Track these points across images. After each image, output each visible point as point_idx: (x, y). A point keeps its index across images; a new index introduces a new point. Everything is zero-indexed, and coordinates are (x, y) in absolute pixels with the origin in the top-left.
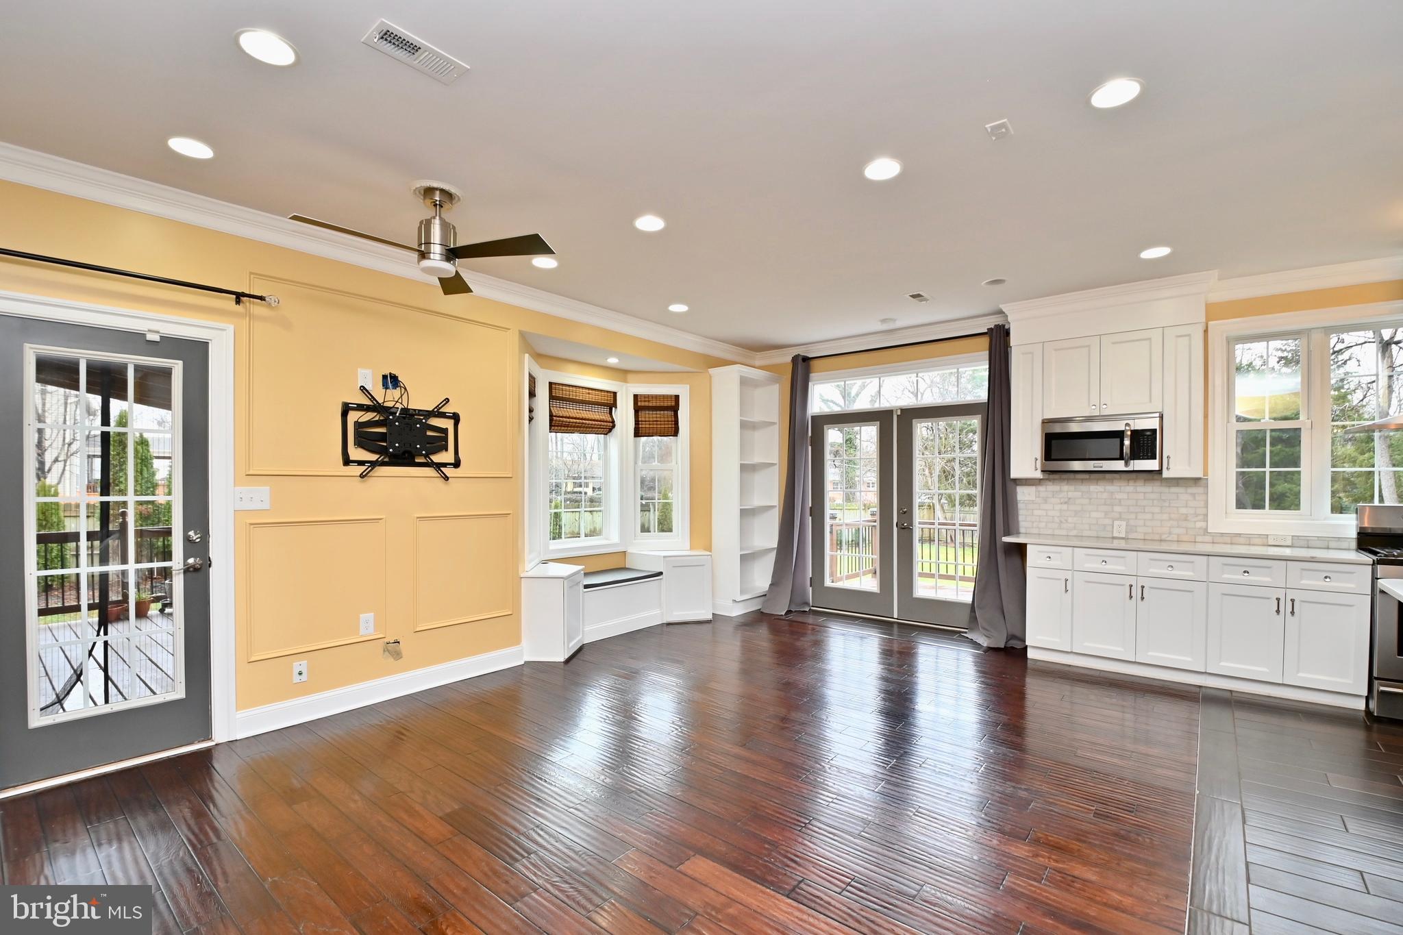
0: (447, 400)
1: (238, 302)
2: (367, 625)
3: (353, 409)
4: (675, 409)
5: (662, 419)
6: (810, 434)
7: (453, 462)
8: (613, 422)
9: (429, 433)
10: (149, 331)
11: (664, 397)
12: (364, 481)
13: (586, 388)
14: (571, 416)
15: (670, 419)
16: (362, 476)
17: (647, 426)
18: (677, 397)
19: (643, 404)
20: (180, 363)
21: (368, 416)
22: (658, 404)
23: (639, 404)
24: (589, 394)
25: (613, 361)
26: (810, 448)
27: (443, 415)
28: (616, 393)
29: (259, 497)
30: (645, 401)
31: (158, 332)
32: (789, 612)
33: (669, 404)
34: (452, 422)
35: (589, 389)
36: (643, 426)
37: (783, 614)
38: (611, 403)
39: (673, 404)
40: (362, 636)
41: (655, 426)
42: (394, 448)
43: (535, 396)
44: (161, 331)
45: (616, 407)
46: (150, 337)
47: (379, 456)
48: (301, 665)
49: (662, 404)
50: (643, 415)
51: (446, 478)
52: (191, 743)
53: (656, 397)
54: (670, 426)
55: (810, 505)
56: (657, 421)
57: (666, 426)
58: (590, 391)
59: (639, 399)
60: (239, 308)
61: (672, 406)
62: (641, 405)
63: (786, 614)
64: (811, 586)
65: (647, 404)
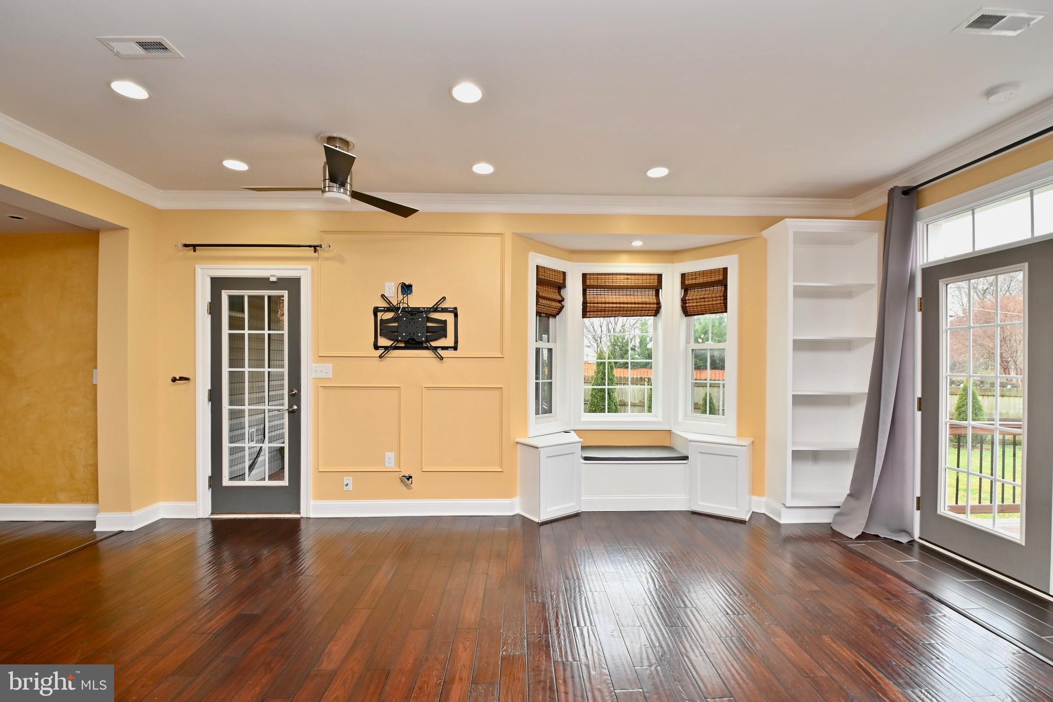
0: (444, 298)
1: (315, 251)
2: (390, 461)
3: (381, 311)
4: (723, 283)
5: (710, 296)
6: (919, 293)
7: (453, 346)
8: (658, 304)
9: (429, 324)
10: (271, 276)
11: (711, 272)
12: (381, 361)
13: (624, 274)
14: (607, 301)
15: (718, 295)
16: (380, 357)
17: (694, 304)
18: (725, 270)
19: (690, 282)
20: (287, 292)
21: (389, 315)
22: (705, 280)
23: (687, 282)
24: (628, 279)
25: (637, 244)
26: (919, 315)
27: (445, 310)
28: (661, 275)
29: (326, 370)
30: (692, 279)
31: (275, 276)
32: (863, 536)
33: (717, 278)
34: (452, 315)
35: (628, 274)
36: (690, 305)
37: (854, 537)
38: (656, 283)
39: (721, 278)
40: (386, 468)
41: (702, 304)
42: (402, 336)
43: (565, 287)
44: (277, 275)
45: (661, 289)
46: (272, 279)
47: (392, 342)
48: (348, 479)
49: (709, 280)
50: (692, 295)
51: (441, 358)
52: (290, 513)
53: (704, 273)
54: (718, 302)
55: (919, 394)
56: (704, 298)
57: (714, 302)
58: (629, 277)
59: (686, 278)
60: (316, 255)
61: (720, 279)
62: (687, 284)
63: (858, 538)
64: (918, 508)
65: (694, 282)
